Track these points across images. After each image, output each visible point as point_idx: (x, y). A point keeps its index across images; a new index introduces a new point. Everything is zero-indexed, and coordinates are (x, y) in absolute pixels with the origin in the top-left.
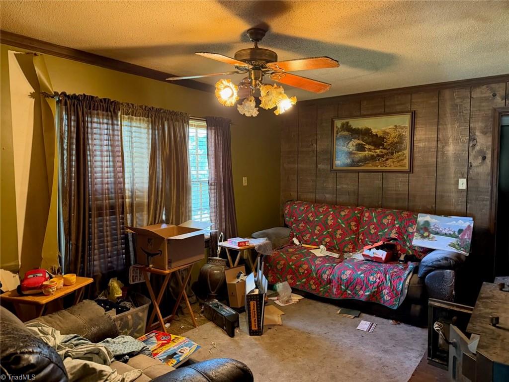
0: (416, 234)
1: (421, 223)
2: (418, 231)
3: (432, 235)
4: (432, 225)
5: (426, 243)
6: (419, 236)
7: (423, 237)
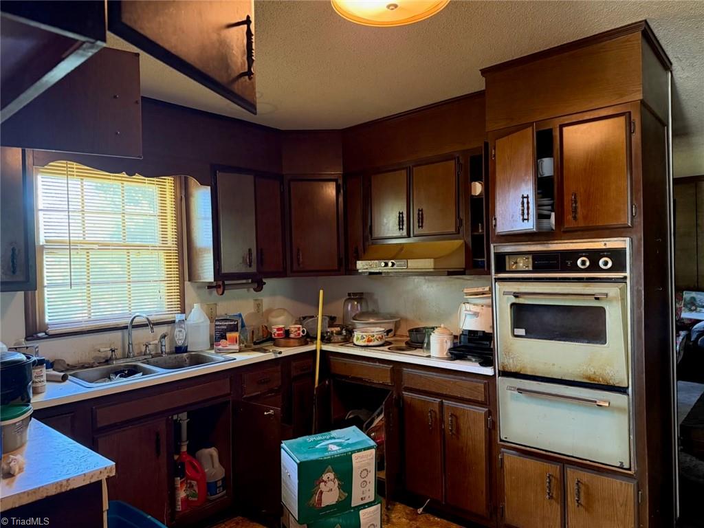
0: (683, 308)
1: (688, 299)
2: (685, 306)
3: (698, 309)
4: (697, 300)
5: (694, 316)
6: (686, 310)
7: (691, 310)
